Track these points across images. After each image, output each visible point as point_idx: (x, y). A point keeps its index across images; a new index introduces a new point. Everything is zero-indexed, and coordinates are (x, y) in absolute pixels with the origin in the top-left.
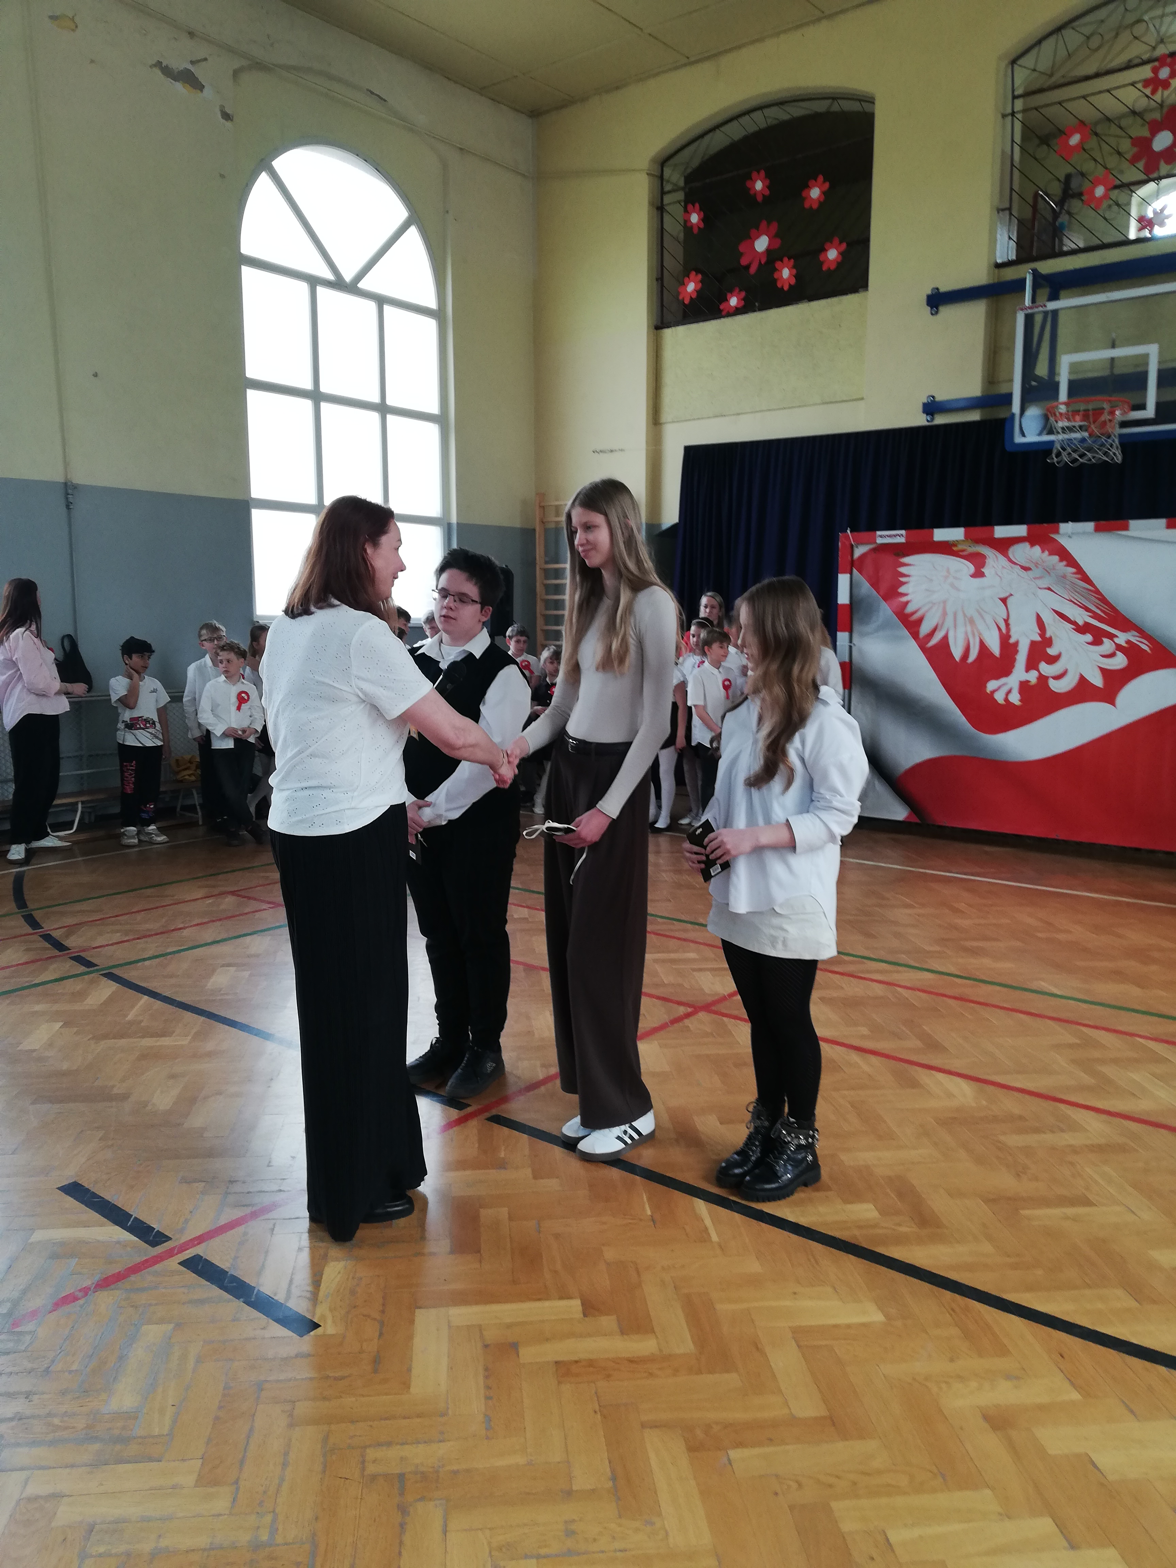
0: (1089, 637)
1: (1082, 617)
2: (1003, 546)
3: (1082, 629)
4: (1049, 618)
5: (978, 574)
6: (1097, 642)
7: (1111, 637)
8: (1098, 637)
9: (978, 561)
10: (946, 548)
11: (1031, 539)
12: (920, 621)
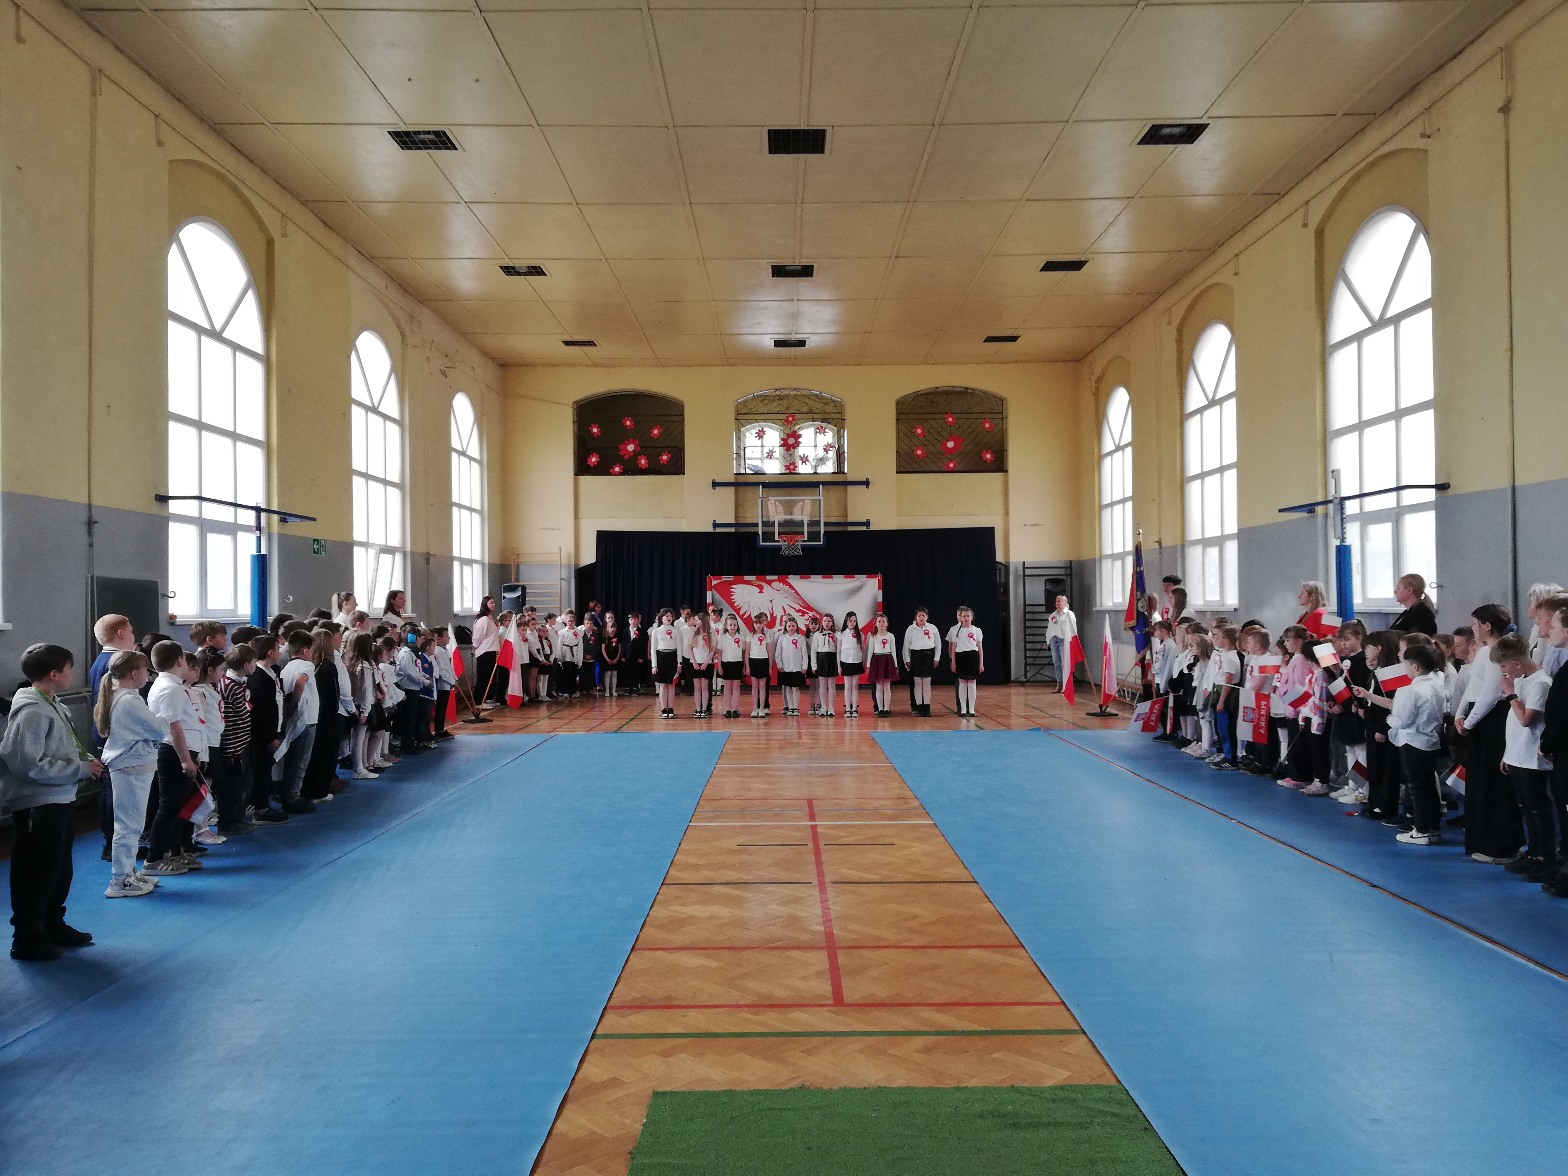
0: (800, 614)
1: (798, 607)
2: (769, 583)
3: (798, 611)
4: (786, 608)
5: (761, 592)
6: (803, 615)
7: (808, 613)
8: (803, 614)
9: (761, 588)
10: (749, 583)
11: (779, 581)
12: (740, 609)
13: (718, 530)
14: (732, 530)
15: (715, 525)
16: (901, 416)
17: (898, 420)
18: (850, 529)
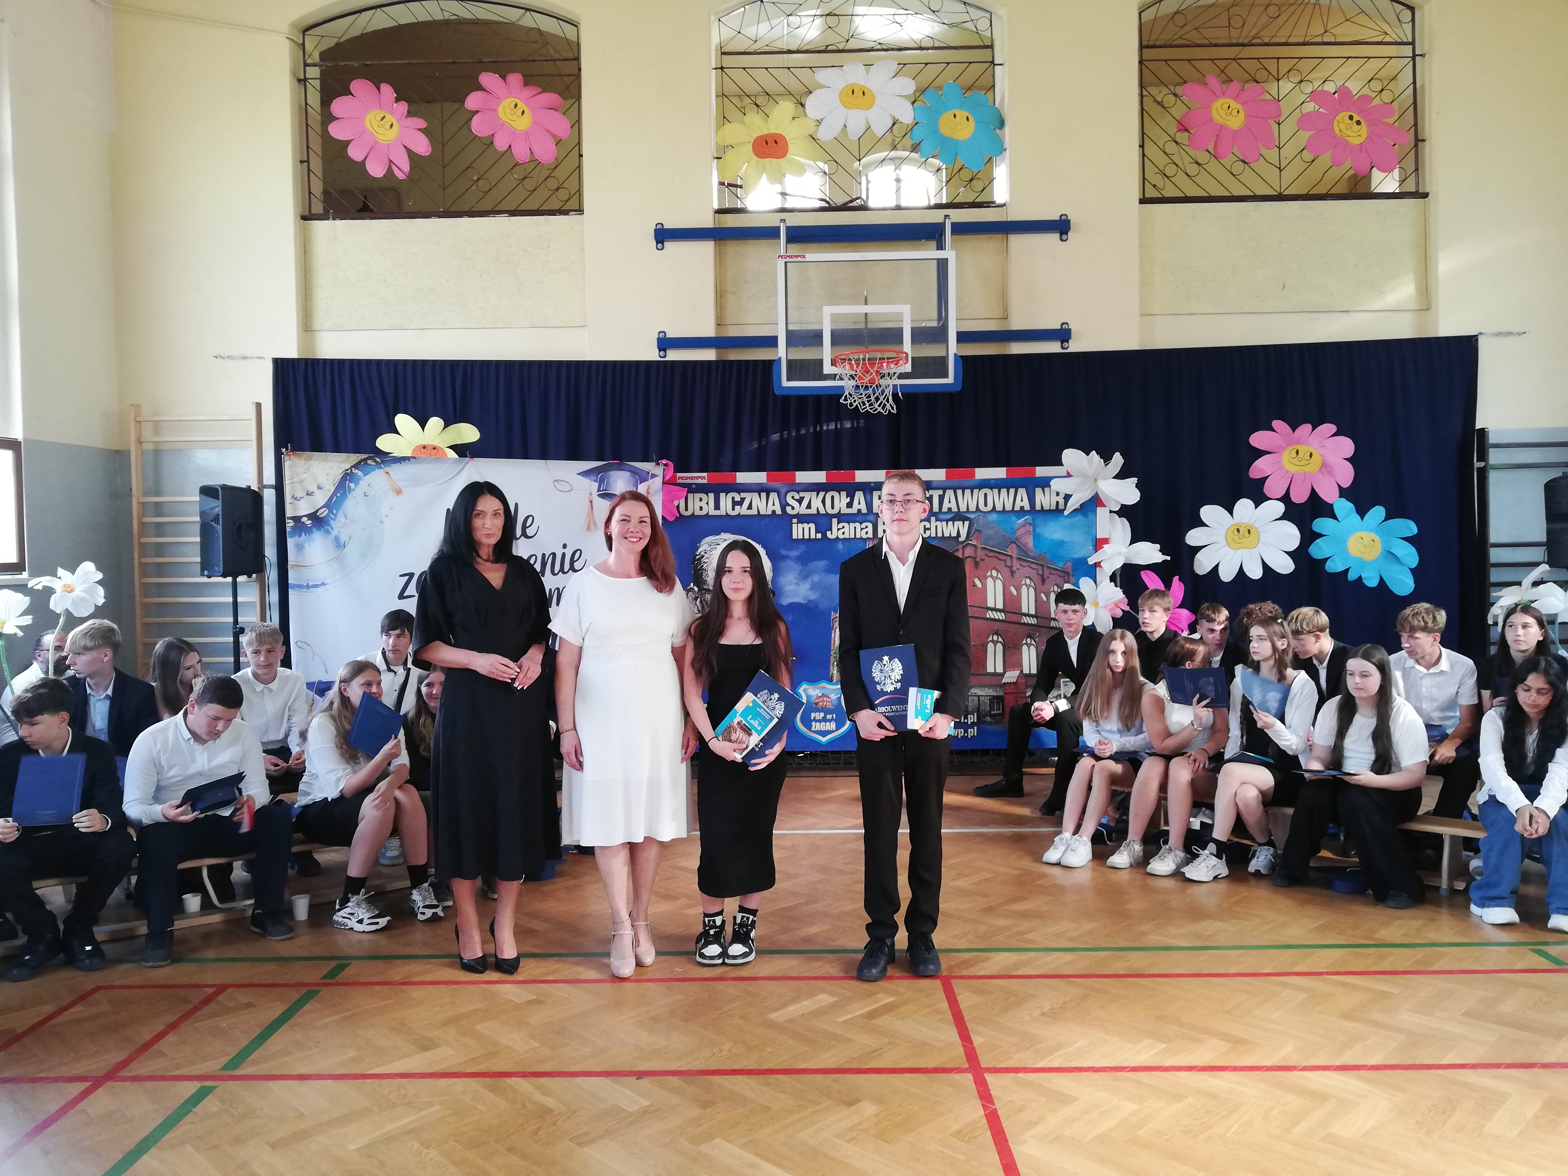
13: (674, 355)
14: (709, 355)
15: (664, 343)
16: (1148, 53)
17: (1141, 62)
18: (1018, 348)
